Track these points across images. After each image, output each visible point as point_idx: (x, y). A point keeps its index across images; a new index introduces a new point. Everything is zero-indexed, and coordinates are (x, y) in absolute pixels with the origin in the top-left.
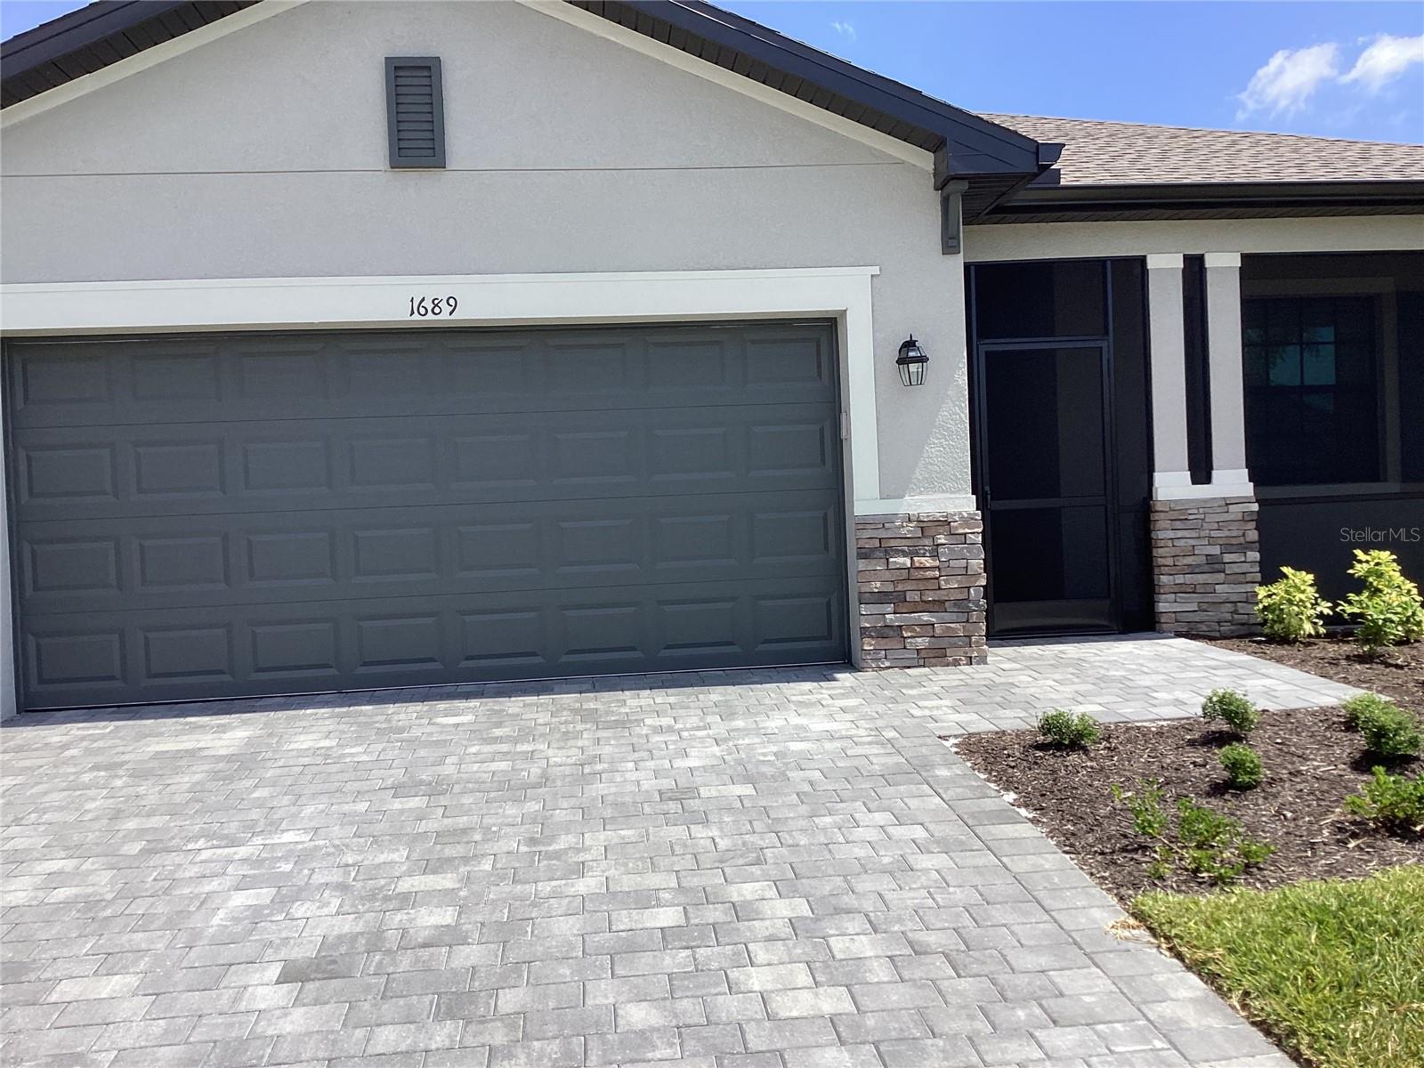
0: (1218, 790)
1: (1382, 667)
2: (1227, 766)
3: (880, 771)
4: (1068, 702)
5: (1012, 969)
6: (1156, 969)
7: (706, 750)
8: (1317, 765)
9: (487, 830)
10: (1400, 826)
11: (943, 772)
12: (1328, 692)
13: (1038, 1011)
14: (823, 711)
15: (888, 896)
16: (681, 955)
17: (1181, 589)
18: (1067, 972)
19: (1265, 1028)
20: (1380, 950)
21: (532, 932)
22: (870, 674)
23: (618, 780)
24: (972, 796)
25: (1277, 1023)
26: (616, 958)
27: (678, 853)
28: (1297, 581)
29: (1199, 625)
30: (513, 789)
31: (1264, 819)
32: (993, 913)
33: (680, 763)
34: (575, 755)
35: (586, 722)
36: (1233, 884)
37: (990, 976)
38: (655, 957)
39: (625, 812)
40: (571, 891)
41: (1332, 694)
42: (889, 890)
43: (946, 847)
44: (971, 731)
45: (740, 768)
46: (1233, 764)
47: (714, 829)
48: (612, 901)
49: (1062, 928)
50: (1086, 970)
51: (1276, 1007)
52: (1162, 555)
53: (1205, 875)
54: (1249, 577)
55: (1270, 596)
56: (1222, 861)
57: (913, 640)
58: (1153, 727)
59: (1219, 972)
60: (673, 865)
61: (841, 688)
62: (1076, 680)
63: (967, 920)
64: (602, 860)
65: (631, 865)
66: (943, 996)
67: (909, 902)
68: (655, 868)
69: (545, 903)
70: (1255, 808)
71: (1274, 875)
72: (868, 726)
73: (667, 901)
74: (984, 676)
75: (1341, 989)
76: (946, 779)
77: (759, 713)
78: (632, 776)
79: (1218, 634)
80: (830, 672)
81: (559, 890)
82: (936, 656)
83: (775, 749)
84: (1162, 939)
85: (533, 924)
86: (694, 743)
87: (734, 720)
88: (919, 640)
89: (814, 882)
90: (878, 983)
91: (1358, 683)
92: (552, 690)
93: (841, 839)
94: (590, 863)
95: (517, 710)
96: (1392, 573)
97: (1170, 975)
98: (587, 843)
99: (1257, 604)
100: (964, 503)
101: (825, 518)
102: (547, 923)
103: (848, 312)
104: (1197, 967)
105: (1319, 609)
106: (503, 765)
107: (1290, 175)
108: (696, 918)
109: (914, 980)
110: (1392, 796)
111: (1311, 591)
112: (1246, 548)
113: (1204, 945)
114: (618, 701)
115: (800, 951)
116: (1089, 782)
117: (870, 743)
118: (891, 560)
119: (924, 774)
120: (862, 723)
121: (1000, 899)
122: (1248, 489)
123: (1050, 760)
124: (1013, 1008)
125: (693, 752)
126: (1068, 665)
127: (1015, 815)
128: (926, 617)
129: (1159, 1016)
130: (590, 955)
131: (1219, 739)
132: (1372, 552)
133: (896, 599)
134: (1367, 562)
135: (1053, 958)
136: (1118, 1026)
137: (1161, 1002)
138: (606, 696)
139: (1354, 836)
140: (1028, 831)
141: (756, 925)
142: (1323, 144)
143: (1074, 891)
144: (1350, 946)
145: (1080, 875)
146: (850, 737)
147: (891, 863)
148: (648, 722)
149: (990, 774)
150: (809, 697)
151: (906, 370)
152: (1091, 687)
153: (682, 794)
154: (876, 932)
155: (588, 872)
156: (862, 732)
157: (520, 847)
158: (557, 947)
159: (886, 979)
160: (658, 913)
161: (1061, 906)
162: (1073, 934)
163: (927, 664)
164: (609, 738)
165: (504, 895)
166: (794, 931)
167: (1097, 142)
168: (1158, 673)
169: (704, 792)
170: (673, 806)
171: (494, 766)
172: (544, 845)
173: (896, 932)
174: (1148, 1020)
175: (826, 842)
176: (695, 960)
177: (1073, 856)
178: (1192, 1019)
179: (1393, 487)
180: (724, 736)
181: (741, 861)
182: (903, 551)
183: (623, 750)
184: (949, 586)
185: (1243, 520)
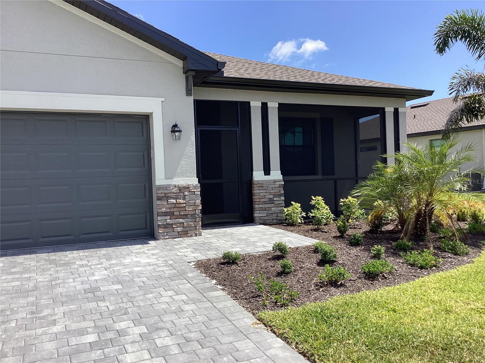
0: (279, 274)
1: (321, 232)
2: (282, 267)
3: (168, 276)
4: (229, 248)
5: (221, 343)
6: (267, 338)
7: (101, 272)
8: (307, 265)
9: (12, 310)
10: (334, 283)
11: (190, 275)
12: (307, 241)
13: (231, 357)
14: (145, 255)
15: (175, 321)
16: (98, 353)
17: (262, 209)
18: (239, 342)
19: (304, 354)
20: (335, 324)
21: (35, 349)
22: (161, 241)
23: (67, 286)
24: (201, 282)
25: (307, 352)
26: (72, 356)
27: (94, 313)
28: (296, 206)
29: (267, 221)
30: (22, 293)
31: (294, 283)
32: (213, 324)
33: (91, 278)
34: (47, 277)
35: (52, 264)
36: (288, 306)
37: (214, 347)
38: (87, 354)
39: (71, 298)
40: (51, 331)
41: (309, 242)
42: (175, 319)
43: (194, 301)
44: (199, 259)
45: (115, 279)
46: (284, 266)
47: (107, 302)
48: (68, 334)
49: (236, 327)
50: (245, 341)
51: (307, 347)
52: (256, 198)
53: (279, 303)
54: (281, 205)
55: (288, 211)
56: (283, 298)
57: (176, 229)
58: (257, 255)
59: (288, 337)
60: (92, 317)
61: (151, 246)
62: (231, 240)
63: (204, 327)
64: (62, 318)
65: (75, 319)
66: (198, 356)
67: (183, 323)
68: (84, 319)
69: (40, 337)
70: (291, 280)
71: (299, 302)
72: (162, 260)
73: (91, 332)
74: (202, 240)
75: (325, 339)
76: (192, 277)
77: (121, 258)
78: (73, 284)
79: (272, 223)
80: (147, 241)
81: (46, 332)
82: (185, 234)
83: (128, 270)
84: (269, 327)
85: (35, 346)
86: (96, 270)
87: (112, 260)
88: (179, 228)
89: (148, 319)
90: (174, 354)
91: (315, 238)
92: (36, 252)
93: (156, 302)
94: (58, 320)
95: (22, 261)
96: (322, 203)
97: (272, 339)
98: (56, 312)
99: (284, 213)
100: (194, 181)
101: (145, 186)
102: (41, 345)
103: (153, 113)
104: (280, 336)
105: (302, 215)
106: (18, 283)
107: (292, 79)
108: (103, 337)
109: (188, 351)
110: (331, 273)
111: (300, 209)
112: (280, 196)
113: (282, 328)
114: (64, 255)
115: (145, 346)
116: (239, 274)
117: (164, 266)
118: (169, 200)
119: (184, 276)
120: (160, 259)
121: (214, 318)
122: (281, 177)
123: (226, 268)
124: (223, 357)
125: (96, 274)
126: (228, 235)
127: (216, 288)
128: (181, 220)
129: (270, 354)
130: (61, 356)
131: (278, 258)
132: (316, 197)
133: (171, 214)
134: (315, 200)
135: (234, 338)
136: (257, 359)
137: (270, 349)
138: (59, 254)
139: (321, 287)
140: (221, 293)
141: (127, 338)
142: (300, 70)
143: (238, 313)
144: (326, 324)
145: (240, 307)
146: (156, 264)
147: (175, 309)
148: (77, 263)
149: (207, 274)
150: (140, 250)
151: (174, 134)
152: (236, 242)
153: (93, 290)
154: (172, 335)
155: (57, 323)
156: (160, 262)
157: (27, 316)
158: (46, 354)
159: (177, 352)
160: (87, 337)
161: (235, 319)
162: (240, 328)
163: (181, 236)
164: (61, 270)
165: (22, 336)
166: (142, 338)
167: (233, 63)
168: (256, 237)
169: (102, 289)
170: (90, 295)
171: (13, 284)
172: (37, 314)
173: (179, 335)
174: (267, 356)
175: (151, 304)
176: (104, 353)
177: (237, 301)
178: (280, 353)
179: (320, 177)
180: (108, 267)
181: (119, 314)
182: (173, 197)
183: (68, 274)
184: (189, 210)
185: (280, 187)
